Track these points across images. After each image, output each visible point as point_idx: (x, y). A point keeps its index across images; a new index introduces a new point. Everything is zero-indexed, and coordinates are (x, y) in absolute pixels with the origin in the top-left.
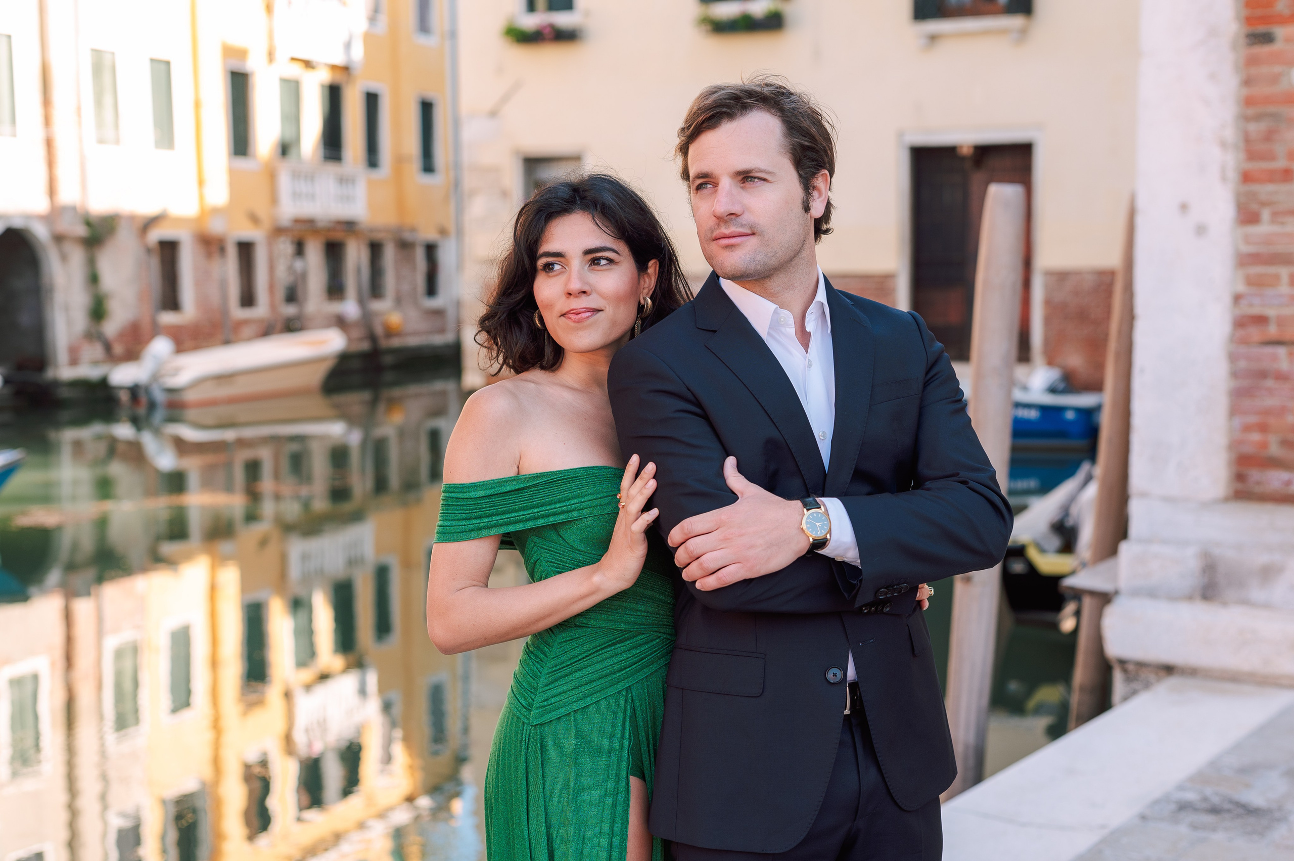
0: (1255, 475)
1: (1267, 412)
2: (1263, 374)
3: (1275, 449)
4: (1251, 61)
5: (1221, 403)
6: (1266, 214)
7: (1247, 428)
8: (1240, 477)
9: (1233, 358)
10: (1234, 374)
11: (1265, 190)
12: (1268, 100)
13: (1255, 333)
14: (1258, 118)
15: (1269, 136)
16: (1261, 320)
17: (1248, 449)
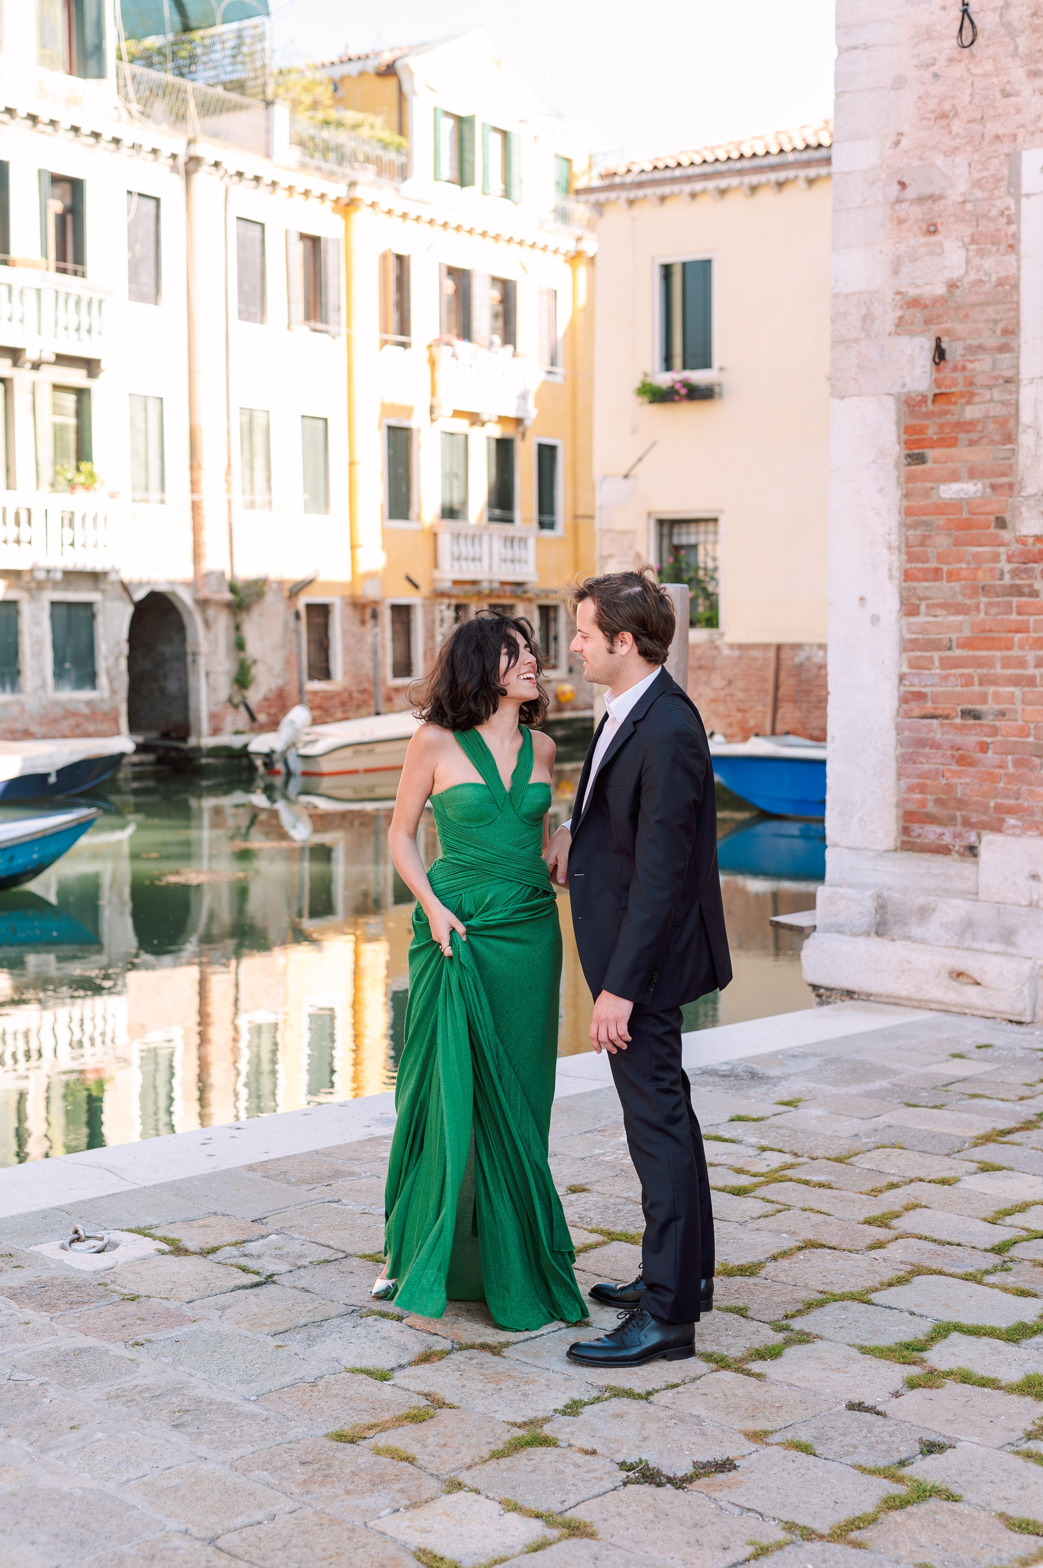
0: (916, 829)
1: (924, 775)
2: (922, 743)
3: (931, 808)
4: (910, 478)
5: (892, 767)
7: (911, 789)
8: (906, 831)
9: (899, 729)
10: (901, 743)
11: (921, 586)
12: (922, 511)
13: (916, 708)
14: (915, 526)
15: (923, 541)
16: (920, 696)
17: (912, 807)
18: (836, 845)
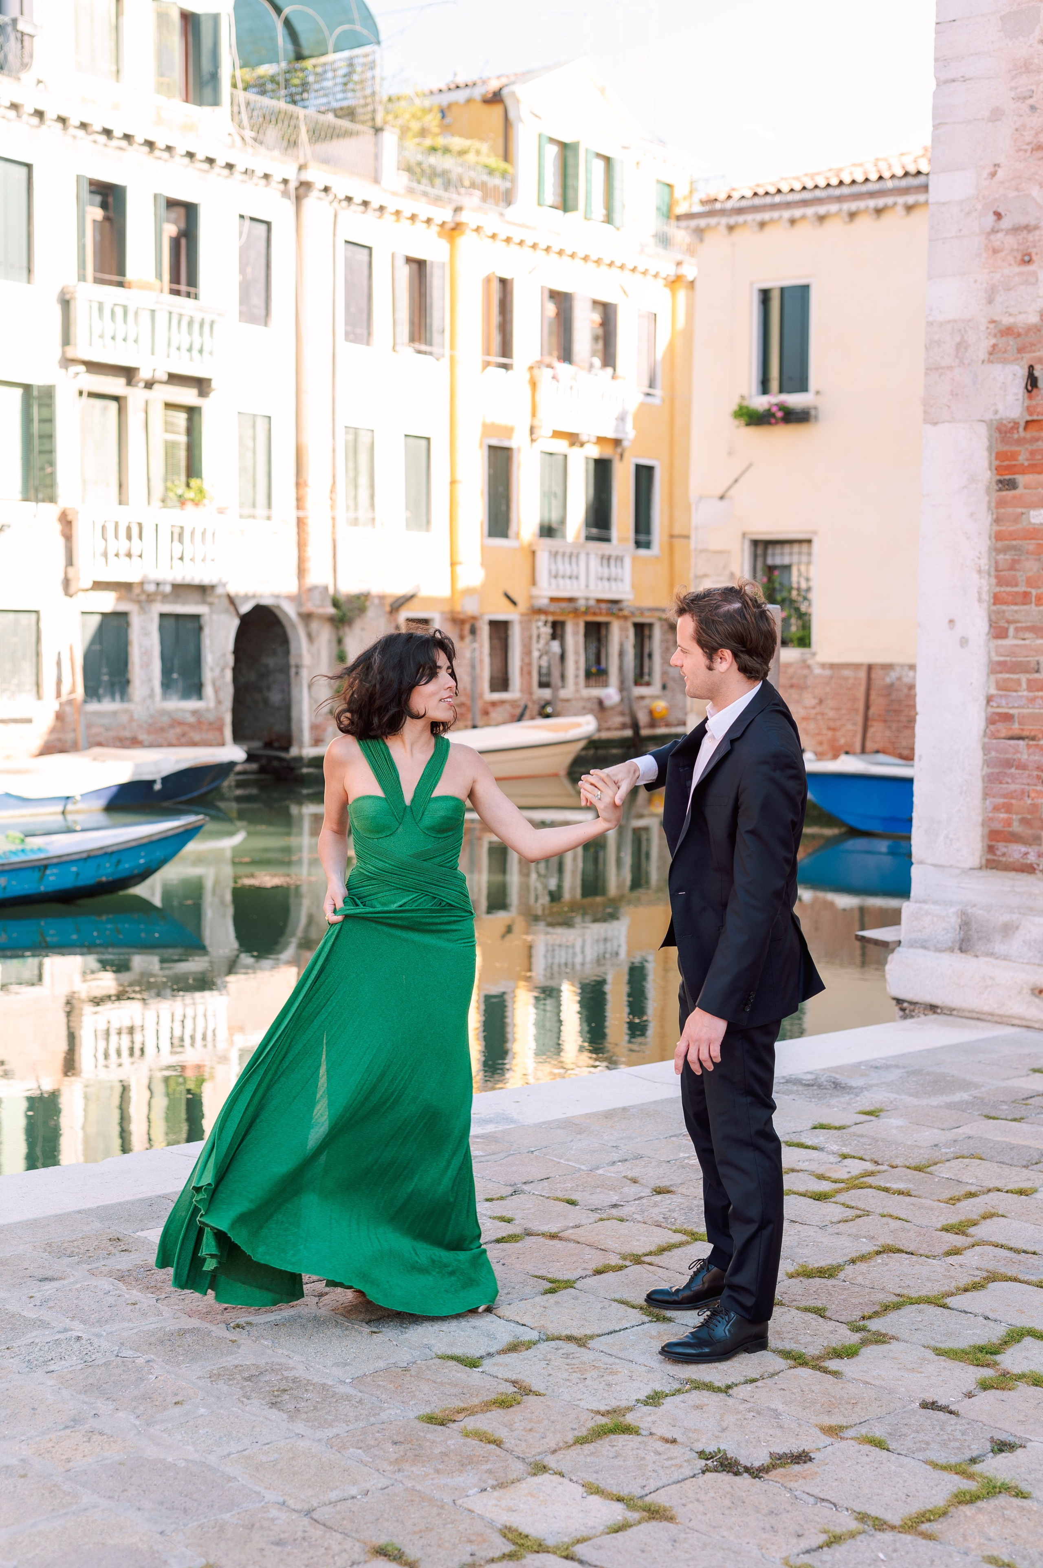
0: (1001, 847)
1: (1010, 795)
3: (1016, 827)
4: (1001, 504)
5: (978, 786)
6: (1011, 631)
7: (996, 808)
8: (991, 849)
9: (986, 749)
10: (987, 763)
11: (1010, 610)
12: (1012, 536)
13: (1003, 729)
14: (1005, 550)
15: (1013, 566)
16: (1007, 718)
17: (997, 826)
18: (921, 862)
